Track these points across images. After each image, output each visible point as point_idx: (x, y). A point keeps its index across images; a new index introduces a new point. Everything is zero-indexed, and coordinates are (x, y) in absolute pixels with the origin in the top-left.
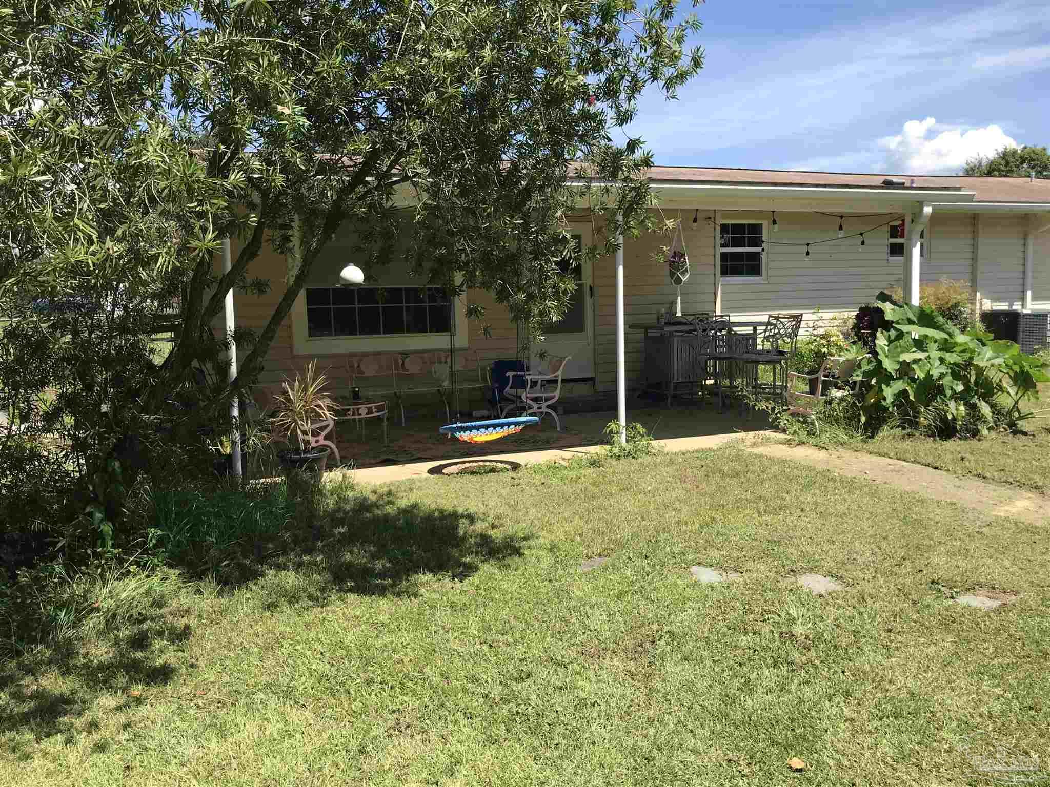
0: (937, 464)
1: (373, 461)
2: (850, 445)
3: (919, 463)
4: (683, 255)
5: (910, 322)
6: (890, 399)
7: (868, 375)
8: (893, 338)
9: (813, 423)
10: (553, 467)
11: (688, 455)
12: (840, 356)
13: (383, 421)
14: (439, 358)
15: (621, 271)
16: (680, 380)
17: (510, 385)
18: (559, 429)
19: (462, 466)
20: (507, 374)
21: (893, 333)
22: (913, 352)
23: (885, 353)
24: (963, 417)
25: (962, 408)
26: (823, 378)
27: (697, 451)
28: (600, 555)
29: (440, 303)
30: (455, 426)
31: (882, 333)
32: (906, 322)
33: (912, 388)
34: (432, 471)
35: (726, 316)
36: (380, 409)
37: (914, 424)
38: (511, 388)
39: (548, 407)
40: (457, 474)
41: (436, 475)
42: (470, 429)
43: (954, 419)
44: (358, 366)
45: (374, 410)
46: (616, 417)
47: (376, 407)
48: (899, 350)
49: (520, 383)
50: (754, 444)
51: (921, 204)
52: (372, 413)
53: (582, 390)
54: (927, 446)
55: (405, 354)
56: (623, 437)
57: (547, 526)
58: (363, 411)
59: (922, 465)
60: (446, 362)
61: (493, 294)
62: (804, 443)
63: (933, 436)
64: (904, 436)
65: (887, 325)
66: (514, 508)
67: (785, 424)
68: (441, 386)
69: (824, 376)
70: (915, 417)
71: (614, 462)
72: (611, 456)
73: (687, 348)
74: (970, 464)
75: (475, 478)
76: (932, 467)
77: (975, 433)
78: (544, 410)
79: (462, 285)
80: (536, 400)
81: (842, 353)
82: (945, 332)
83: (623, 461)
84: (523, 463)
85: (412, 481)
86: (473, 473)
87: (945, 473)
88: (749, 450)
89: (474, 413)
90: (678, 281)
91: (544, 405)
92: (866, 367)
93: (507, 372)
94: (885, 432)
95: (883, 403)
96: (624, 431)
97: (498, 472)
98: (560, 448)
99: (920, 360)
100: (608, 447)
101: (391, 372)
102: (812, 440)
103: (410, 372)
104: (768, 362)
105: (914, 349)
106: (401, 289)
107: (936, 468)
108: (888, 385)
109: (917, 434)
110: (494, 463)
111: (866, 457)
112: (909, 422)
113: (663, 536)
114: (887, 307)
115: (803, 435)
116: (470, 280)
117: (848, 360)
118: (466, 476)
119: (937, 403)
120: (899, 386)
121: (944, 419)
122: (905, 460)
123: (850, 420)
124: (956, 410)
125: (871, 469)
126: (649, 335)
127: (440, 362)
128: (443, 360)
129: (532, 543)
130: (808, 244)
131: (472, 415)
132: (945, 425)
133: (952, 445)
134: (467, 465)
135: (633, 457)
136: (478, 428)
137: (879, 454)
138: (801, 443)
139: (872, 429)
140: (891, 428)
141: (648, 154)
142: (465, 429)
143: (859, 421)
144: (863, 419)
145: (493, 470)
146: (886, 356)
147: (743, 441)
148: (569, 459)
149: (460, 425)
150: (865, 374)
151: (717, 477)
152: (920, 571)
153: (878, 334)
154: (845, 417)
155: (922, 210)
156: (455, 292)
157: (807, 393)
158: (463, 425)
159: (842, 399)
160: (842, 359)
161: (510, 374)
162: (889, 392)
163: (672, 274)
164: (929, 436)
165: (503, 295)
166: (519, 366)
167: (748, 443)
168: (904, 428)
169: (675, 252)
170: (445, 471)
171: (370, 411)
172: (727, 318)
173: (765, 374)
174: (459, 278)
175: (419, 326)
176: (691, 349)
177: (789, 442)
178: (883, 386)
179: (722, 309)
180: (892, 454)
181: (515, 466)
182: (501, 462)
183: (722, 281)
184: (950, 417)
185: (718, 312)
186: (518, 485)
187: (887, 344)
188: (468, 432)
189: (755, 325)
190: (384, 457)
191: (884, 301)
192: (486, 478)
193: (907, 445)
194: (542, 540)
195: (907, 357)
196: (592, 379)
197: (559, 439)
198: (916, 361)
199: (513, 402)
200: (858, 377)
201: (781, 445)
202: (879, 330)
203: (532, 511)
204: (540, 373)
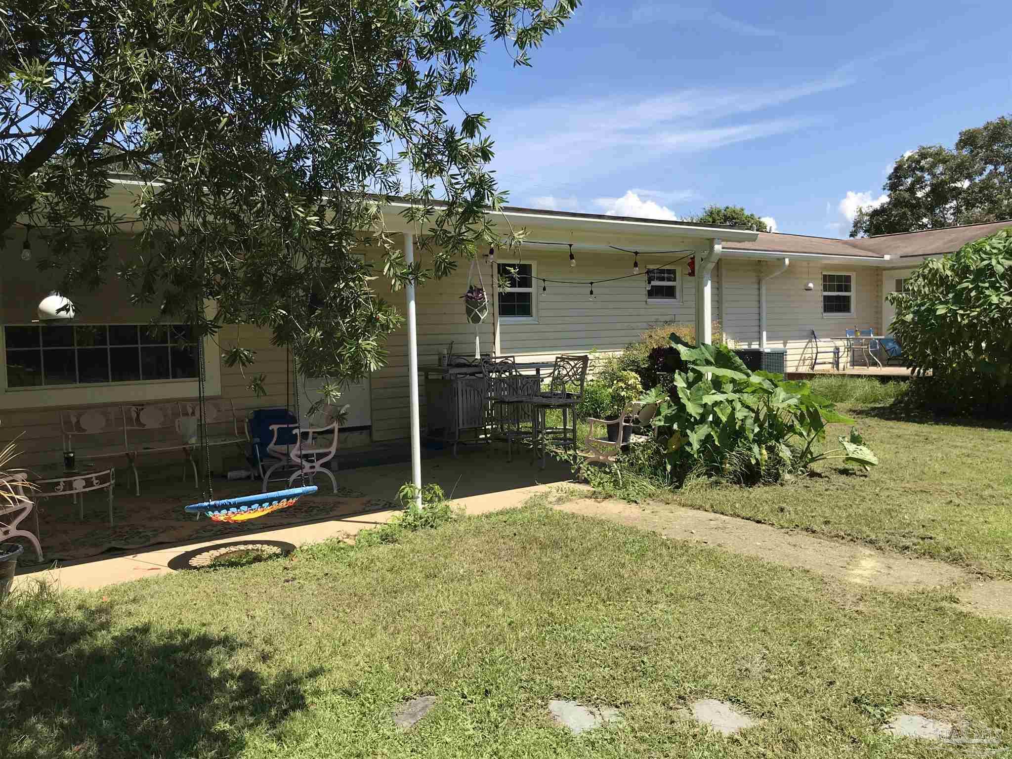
0: (759, 518)
1: (92, 551)
2: (658, 496)
3: (738, 516)
4: (480, 290)
5: (708, 363)
6: (696, 446)
7: (669, 419)
8: (691, 380)
9: (616, 474)
10: (336, 548)
11: (493, 519)
12: (639, 400)
13: (108, 496)
14: (184, 408)
15: (412, 306)
16: (466, 426)
17: (275, 439)
18: (335, 491)
19: (215, 553)
20: (271, 428)
21: (691, 375)
22: (713, 394)
23: (687, 396)
24: (766, 461)
25: (764, 452)
26: (624, 424)
27: (501, 513)
28: (422, 694)
29: (183, 345)
30: (206, 504)
31: (680, 374)
32: (705, 363)
33: (716, 432)
34: (175, 564)
35: (511, 357)
36: (103, 479)
37: (719, 471)
38: (275, 444)
39: (322, 465)
40: (210, 567)
41: (180, 570)
42: (227, 507)
43: (758, 463)
44: (78, 421)
45: (95, 482)
46: (410, 479)
47: (97, 478)
48: (701, 393)
49: (287, 438)
50: (560, 500)
51: (711, 242)
52: (93, 485)
53: (357, 440)
54: (735, 494)
55: (141, 406)
56: (419, 501)
57: (342, 648)
58: (79, 484)
59: (743, 518)
60: (193, 413)
61: (268, 332)
62: (611, 496)
63: (738, 482)
64: (711, 484)
65: (683, 366)
66: (292, 619)
67: (588, 475)
68: (187, 443)
69: (625, 421)
70: (721, 463)
71: (411, 535)
72: (406, 527)
73: (472, 392)
74: (790, 514)
75: (234, 572)
76: (754, 520)
77: (777, 477)
78: (318, 469)
79: (216, 318)
80: (306, 457)
81: (641, 397)
82: (743, 373)
83: (420, 532)
84: (297, 545)
85: (145, 583)
86: (232, 564)
87: (770, 528)
88: (557, 508)
89: (230, 474)
90: (476, 319)
91: (317, 464)
92: (665, 411)
93: (271, 425)
94: (692, 481)
95: (688, 449)
96: (420, 495)
97: (266, 560)
98: (338, 518)
99: (721, 402)
100: (399, 514)
101: (122, 428)
102: (618, 493)
103: (146, 427)
104: (559, 406)
105: (714, 391)
106: (136, 326)
107: (758, 522)
108: (692, 430)
109: (724, 482)
110: (259, 546)
111: (683, 512)
112: (714, 469)
113: (499, 651)
114: (681, 348)
115: (609, 487)
116: (229, 312)
117: (648, 404)
118: (222, 570)
119: (740, 448)
120: (703, 431)
121: (748, 465)
122: (722, 513)
123: (656, 470)
124: (760, 454)
125: (696, 527)
126: (430, 377)
127: (187, 414)
128: (190, 411)
129: (323, 682)
130: (592, 283)
131: (226, 477)
132: (749, 470)
133: (758, 491)
134: (223, 551)
135: (432, 526)
136: (238, 506)
137: (692, 507)
138: (609, 496)
139: (678, 479)
140: (698, 476)
141: (486, 140)
142: (219, 508)
143: (665, 469)
144: (669, 467)
145: (258, 559)
146: (689, 400)
147: (546, 495)
148: (355, 536)
149: (212, 503)
150: (667, 419)
151: (535, 550)
152: (831, 683)
153: (676, 376)
154: (650, 465)
155: (712, 248)
156: (206, 328)
157: (604, 439)
158: (217, 502)
159: (645, 447)
160: (642, 403)
161: (274, 427)
162: (695, 438)
163: (469, 312)
164: (735, 483)
165: (283, 334)
166: (286, 416)
167: (552, 499)
168: (710, 476)
169: (471, 287)
170: (194, 562)
171: (89, 483)
172: (512, 359)
173: (553, 419)
174: (210, 308)
175: (157, 371)
176: (476, 392)
177: (594, 495)
178: (688, 431)
179: (502, 349)
180: (708, 506)
181: (287, 550)
182: (268, 543)
183: (499, 321)
184: (753, 462)
185: (498, 354)
186: (294, 579)
187: (686, 386)
188: (224, 512)
189: (538, 366)
190: (107, 546)
191: (677, 343)
192: (249, 571)
193: (716, 495)
194: (337, 675)
195: (709, 399)
196: (368, 428)
197: (336, 504)
198: (716, 404)
199: (280, 460)
200: (658, 422)
201: (587, 500)
202: (677, 371)
203: (318, 623)
204: (312, 425)
